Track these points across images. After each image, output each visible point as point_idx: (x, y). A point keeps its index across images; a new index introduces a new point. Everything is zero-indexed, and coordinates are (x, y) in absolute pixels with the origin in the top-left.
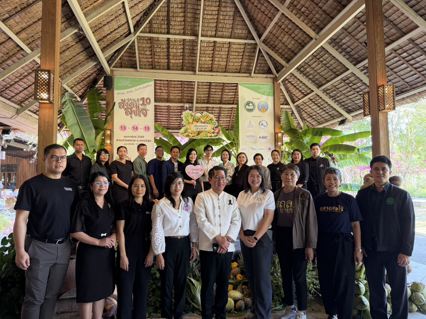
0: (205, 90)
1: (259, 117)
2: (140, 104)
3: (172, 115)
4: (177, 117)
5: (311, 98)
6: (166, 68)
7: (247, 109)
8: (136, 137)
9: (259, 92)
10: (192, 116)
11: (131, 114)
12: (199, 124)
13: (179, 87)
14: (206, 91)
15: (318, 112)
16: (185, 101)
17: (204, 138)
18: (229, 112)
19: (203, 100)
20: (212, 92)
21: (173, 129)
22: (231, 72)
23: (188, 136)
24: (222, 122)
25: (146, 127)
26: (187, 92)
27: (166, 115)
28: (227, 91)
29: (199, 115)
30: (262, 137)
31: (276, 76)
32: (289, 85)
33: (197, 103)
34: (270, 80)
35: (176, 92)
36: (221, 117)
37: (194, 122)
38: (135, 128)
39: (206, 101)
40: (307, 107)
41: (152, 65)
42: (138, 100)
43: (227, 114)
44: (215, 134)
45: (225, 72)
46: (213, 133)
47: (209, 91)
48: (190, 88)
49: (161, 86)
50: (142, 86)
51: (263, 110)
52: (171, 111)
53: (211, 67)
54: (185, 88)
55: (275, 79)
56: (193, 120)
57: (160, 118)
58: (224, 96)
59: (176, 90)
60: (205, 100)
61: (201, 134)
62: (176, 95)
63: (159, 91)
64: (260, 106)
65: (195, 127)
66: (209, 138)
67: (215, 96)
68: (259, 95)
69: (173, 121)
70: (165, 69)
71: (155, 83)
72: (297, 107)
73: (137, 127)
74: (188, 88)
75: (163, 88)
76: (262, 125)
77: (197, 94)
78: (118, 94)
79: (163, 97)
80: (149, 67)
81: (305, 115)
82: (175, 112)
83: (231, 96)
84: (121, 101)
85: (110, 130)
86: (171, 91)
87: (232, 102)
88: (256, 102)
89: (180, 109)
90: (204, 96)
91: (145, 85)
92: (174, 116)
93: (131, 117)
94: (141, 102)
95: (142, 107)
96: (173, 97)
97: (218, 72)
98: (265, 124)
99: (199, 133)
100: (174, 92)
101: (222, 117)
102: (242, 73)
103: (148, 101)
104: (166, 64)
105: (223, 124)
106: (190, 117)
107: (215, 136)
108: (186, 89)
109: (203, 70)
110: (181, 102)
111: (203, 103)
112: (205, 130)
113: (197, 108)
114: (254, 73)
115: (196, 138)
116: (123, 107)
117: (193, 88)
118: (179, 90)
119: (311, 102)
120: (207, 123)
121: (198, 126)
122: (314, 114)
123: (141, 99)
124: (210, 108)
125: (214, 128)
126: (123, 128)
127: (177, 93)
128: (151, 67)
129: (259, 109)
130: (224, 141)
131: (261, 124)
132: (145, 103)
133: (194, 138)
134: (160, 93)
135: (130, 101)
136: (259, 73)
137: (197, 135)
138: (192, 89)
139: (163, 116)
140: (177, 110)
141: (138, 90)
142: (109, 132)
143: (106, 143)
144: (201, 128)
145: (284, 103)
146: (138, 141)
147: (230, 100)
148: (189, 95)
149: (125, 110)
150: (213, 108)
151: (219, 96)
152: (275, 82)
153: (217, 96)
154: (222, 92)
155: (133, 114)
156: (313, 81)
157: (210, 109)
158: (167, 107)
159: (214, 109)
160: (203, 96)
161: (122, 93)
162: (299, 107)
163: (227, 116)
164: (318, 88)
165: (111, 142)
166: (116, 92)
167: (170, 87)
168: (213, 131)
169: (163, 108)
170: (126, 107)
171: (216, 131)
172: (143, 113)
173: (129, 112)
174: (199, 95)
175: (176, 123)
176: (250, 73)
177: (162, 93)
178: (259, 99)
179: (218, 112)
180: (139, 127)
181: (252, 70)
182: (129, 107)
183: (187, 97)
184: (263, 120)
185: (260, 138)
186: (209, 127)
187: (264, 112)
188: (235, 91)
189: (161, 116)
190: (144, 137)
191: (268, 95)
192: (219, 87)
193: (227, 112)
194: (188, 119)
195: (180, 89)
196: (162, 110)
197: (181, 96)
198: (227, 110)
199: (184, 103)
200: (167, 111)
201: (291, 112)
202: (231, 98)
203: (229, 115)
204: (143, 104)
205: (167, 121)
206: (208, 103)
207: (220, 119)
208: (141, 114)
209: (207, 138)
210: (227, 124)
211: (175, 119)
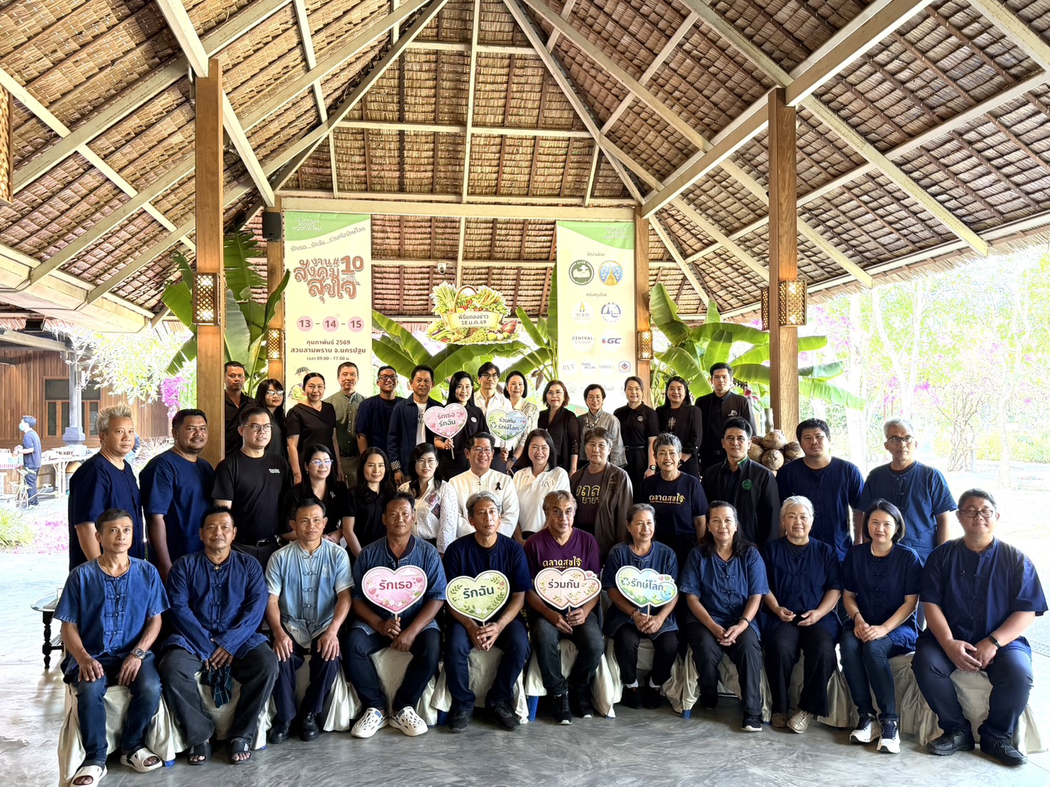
0: (484, 231)
1: (601, 295)
2: (340, 270)
3: (409, 285)
4: (420, 289)
5: (718, 251)
6: (396, 188)
7: (576, 279)
8: (332, 343)
9: (601, 241)
10: (455, 295)
11: (321, 292)
12: (469, 312)
13: (425, 227)
14: (485, 234)
15: (737, 280)
16: (438, 254)
17: (480, 343)
18: (538, 277)
19: (479, 252)
20: (500, 235)
21: (411, 315)
22: (541, 196)
23: (445, 339)
25: (353, 322)
26: (444, 237)
27: (395, 284)
28: (533, 233)
29: (468, 292)
30: (609, 340)
31: (640, 205)
32: (670, 221)
33: (465, 259)
34: (626, 214)
35: (417, 236)
36: (520, 287)
37: (457, 309)
38: (331, 324)
39: (485, 255)
40: (713, 269)
41: (366, 183)
42: (336, 261)
43: (534, 282)
44: (505, 334)
45: (527, 195)
46: (501, 332)
47: (491, 234)
48: (450, 228)
49: (384, 225)
50: (344, 231)
51: (610, 281)
52: (406, 276)
53: (497, 186)
54: (439, 227)
55: (638, 211)
56: (457, 303)
57: (382, 291)
58: (527, 244)
59: (419, 233)
60: (483, 252)
61: (474, 335)
62: (418, 242)
63: (380, 235)
64: (604, 271)
65: (461, 320)
66: (492, 342)
67: (506, 244)
68: (600, 247)
69: (411, 298)
70: (394, 192)
71: (373, 225)
72: (695, 265)
73: (334, 322)
74: (446, 227)
75: (388, 229)
76: (608, 312)
77: (465, 240)
78: (293, 249)
79: (388, 247)
80: (358, 187)
81: (712, 284)
82: (415, 279)
83: (541, 244)
84: (299, 266)
85: (279, 330)
86: (407, 236)
87: (544, 256)
88: (596, 263)
89: (428, 273)
90: (479, 245)
91: (351, 228)
92: (414, 287)
93: (322, 299)
94: (342, 267)
95: (345, 276)
96: (411, 248)
97: (511, 195)
98: (616, 311)
99: (469, 333)
100: (413, 236)
101: (523, 288)
102: (566, 196)
103: (358, 264)
104: (396, 181)
105: (526, 303)
106: (449, 297)
107: (504, 338)
108: (440, 231)
109: (477, 191)
110: (429, 258)
111: (479, 259)
112: (484, 325)
114: (592, 196)
115: (463, 344)
116: (305, 278)
117: (455, 228)
118: (425, 233)
119: (718, 259)
120: (487, 310)
121: (468, 317)
122: (730, 282)
123: (342, 260)
124: (495, 268)
125: (501, 321)
126: (306, 323)
127: (421, 239)
128: (363, 187)
129: (601, 277)
130: (525, 347)
131: (605, 310)
132: (352, 268)
133: (459, 343)
134: (382, 238)
135: (320, 265)
136: (603, 197)
137: (465, 337)
138: (455, 231)
139: (389, 286)
140: (420, 275)
141: (335, 239)
142: (275, 334)
143: (271, 358)
144: (473, 320)
145: (665, 258)
146: (336, 351)
147: (540, 253)
148: (447, 242)
149: (308, 284)
150: (503, 268)
151: (515, 244)
152: (638, 217)
153: (510, 244)
154: (522, 235)
155: (326, 293)
156: (717, 221)
157: (495, 271)
158: (397, 267)
159: (505, 271)
160: (478, 243)
161: (301, 248)
162: (698, 266)
163: (536, 285)
164: (727, 235)
165: (280, 355)
166: (288, 245)
167: (405, 227)
168: (499, 327)
169: (388, 270)
170: (309, 278)
171: (508, 328)
172: (348, 290)
173: (317, 289)
174: (469, 243)
175: (419, 302)
176: (583, 197)
177: (387, 240)
178: (603, 255)
179: (515, 277)
180: (340, 321)
181: (586, 190)
182: (317, 277)
183: (443, 247)
184: (611, 301)
185: (604, 341)
186: (492, 320)
187: (613, 284)
188: (550, 233)
189: (384, 286)
190: (349, 342)
191: (623, 247)
192: (514, 226)
193: (535, 277)
194: (446, 301)
195: (428, 230)
196: (387, 275)
197: (430, 244)
198: (533, 272)
199: (436, 258)
200: (397, 276)
201: (681, 277)
202: (542, 247)
203: (539, 282)
204: (347, 271)
205: (397, 297)
206: (489, 258)
207: (520, 293)
208: (344, 293)
209: (488, 343)
210: (536, 303)
211: (415, 292)
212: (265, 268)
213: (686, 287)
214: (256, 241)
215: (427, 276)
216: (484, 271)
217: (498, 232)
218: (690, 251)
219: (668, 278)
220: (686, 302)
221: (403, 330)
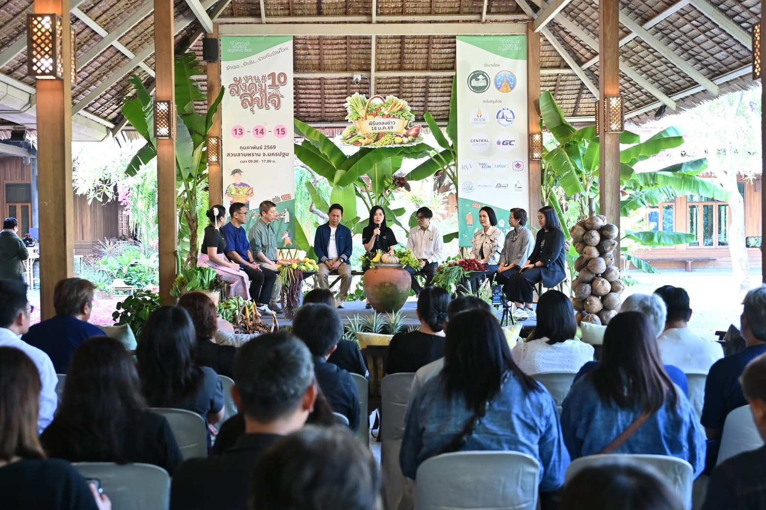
0: (394, 46)
1: (497, 101)
2: (267, 85)
3: (329, 94)
4: (339, 98)
6: (315, 12)
7: (474, 88)
8: (261, 148)
9: (497, 53)
10: (365, 104)
11: (251, 105)
12: (378, 119)
13: (341, 44)
14: (395, 48)
16: (354, 67)
17: (388, 146)
19: (390, 64)
20: (408, 48)
21: (332, 122)
22: (443, 14)
23: (356, 143)
24: (434, 104)
25: (278, 129)
26: (358, 52)
27: (317, 94)
28: (438, 46)
29: (377, 101)
30: (504, 142)
31: (533, 20)
32: (562, 32)
33: (378, 70)
34: (520, 28)
35: (334, 52)
36: (430, 94)
37: (368, 117)
38: (260, 132)
39: (396, 66)
41: (289, 9)
42: (264, 77)
43: (442, 90)
44: (410, 138)
45: (430, 14)
46: (406, 136)
47: (400, 48)
48: (363, 44)
49: (306, 44)
50: (270, 51)
51: (505, 89)
52: (326, 86)
53: (402, 6)
54: (354, 44)
55: (531, 24)
56: (367, 112)
57: (305, 100)
58: (433, 56)
59: (336, 49)
60: (394, 63)
61: (383, 139)
62: (335, 57)
63: (302, 52)
64: (499, 80)
65: (371, 126)
66: (399, 146)
67: (414, 56)
68: (497, 58)
69: (331, 105)
70: (314, 15)
71: (294, 44)
72: (590, 72)
73: (262, 130)
74: (359, 43)
75: (310, 47)
76: (503, 117)
77: (377, 54)
78: (228, 68)
79: (310, 62)
80: (282, 12)
82: (334, 89)
83: (446, 56)
84: (233, 82)
85: (217, 138)
86: (326, 52)
88: (492, 73)
89: (345, 83)
90: (390, 58)
91: (276, 48)
92: (334, 96)
93: (252, 111)
94: (269, 82)
95: (271, 90)
96: (329, 62)
97: (415, 14)
98: (510, 116)
99: (378, 137)
100: (331, 52)
101: (432, 94)
102: (465, 13)
103: (282, 79)
104: (315, 6)
105: (436, 109)
106: (361, 106)
107: (409, 142)
108: (354, 46)
109: (386, 11)
110: (346, 70)
111: (391, 70)
112: (391, 130)
113: (379, 79)
114: (488, 12)
115: (373, 147)
116: (237, 92)
117: (368, 44)
118: (341, 49)
120: (394, 117)
121: (377, 124)
123: (269, 76)
124: (405, 77)
125: (407, 126)
126: (239, 132)
127: (338, 54)
128: (287, 12)
129: (496, 86)
130: (430, 149)
131: (500, 115)
132: (277, 83)
133: (369, 147)
134: (304, 55)
135: (250, 81)
136: (499, 13)
137: (375, 141)
138: (367, 46)
139: (311, 96)
140: (339, 86)
141: (263, 58)
142: (213, 141)
143: (211, 162)
144: (382, 126)
146: (264, 155)
147: (445, 63)
149: (241, 98)
150: (413, 77)
151: (422, 56)
152: (530, 31)
153: (418, 56)
154: (428, 48)
155: (256, 105)
156: (597, 36)
157: (406, 80)
158: (318, 79)
159: (415, 80)
160: (389, 56)
161: (235, 67)
162: (593, 72)
163: (444, 92)
165: (218, 159)
166: (224, 64)
167: (324, 44)
168: (405, 131)
169: (310, 81)
170: (242, 92)
171: (413, 132)
172: (274, 102)
173: (248, 102)
174: (381, 56)
175: (338, 110)
176: (481, 14)
177: (308, 56)
178: (499, 66)
179: (424, 85)
180: (267, 129)
181: (482, 7)
182: (248, 92)
183: (358, 61)
184: (506, 107)
185: (499, 143)
186: (399, 125)
187: (507, 91)
189: (307, 96)
190: (275, 147)
191: (517, 58)
192: (420, 41)
193: (443, 85)
194: (358, 110)
195: (344, 46)
196: (310, 86)
197: (346, 58)
198: (441, 80)
199: (352, 70)
200: (319, 86)
201: (578, 82)
202: (448, 58)
203: (447, 89)
204: (273, 85)
205: (319, 105)
206: (400, 69)
207: (430, 99)
208: (270, 104)
209: (395, 146)
210: (445, 108)
211: (335, 101)
212: (205, 83)
213: (585, 91)
214: (198, 62)
215: (345, 86)
216: (395, 80)
217: (406, 46)
218: (583, 59)
219: (568, 83)
220: (587, 105)
221: (321, 135)
